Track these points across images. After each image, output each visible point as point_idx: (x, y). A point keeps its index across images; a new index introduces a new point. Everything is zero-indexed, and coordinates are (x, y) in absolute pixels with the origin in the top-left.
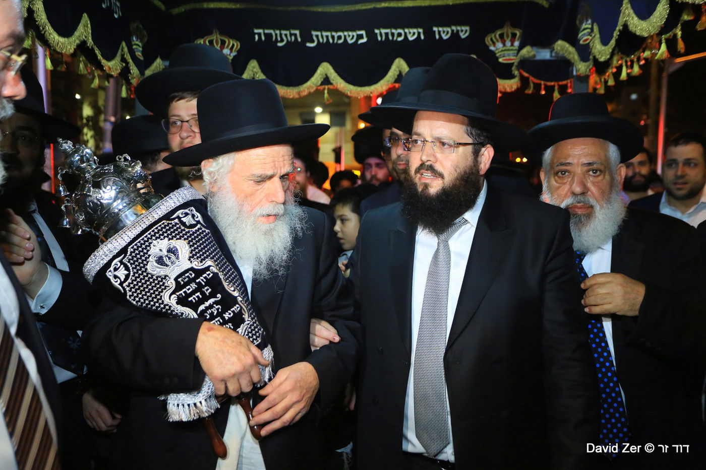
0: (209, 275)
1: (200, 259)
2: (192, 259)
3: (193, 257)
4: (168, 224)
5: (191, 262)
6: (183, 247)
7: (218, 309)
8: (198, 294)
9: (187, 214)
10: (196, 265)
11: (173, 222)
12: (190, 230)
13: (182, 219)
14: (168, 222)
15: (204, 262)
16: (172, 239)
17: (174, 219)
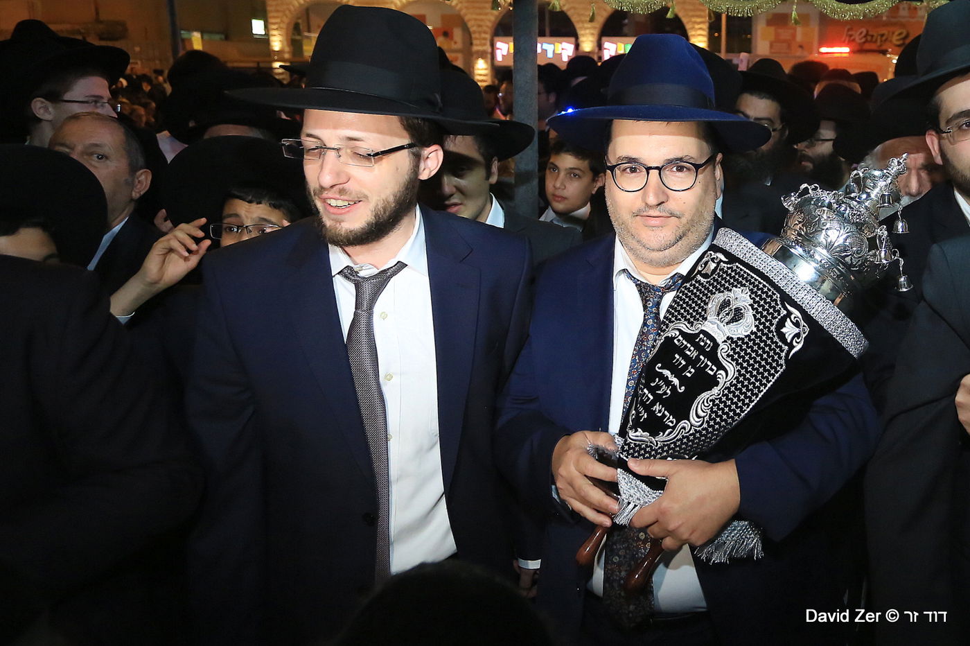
0: (712, 370)
1: (732, 353)
2: (729, 342)
3: (733, 342)
4: (776, 300)
5: (725, 341)
6: (745, 327)
7: (665, 393)
8: (684, 363)
9: (797, 324)
10: (723, 350)
11: (780, 306)
12: (775, 334)
13: (788, 320)
14: (778, 299)
15: (729, 359)
16: (753, 309)
17: (786, 309)
